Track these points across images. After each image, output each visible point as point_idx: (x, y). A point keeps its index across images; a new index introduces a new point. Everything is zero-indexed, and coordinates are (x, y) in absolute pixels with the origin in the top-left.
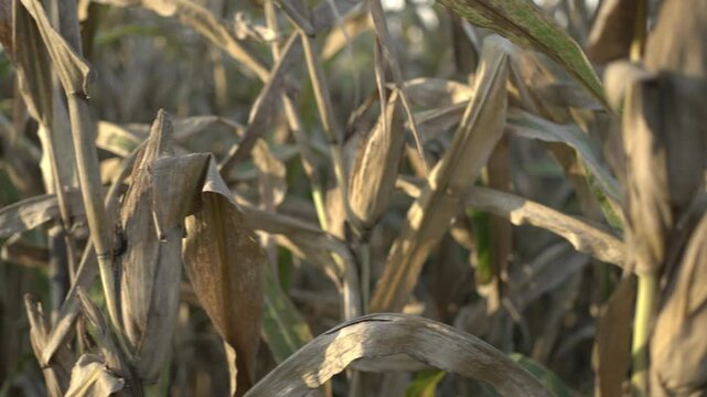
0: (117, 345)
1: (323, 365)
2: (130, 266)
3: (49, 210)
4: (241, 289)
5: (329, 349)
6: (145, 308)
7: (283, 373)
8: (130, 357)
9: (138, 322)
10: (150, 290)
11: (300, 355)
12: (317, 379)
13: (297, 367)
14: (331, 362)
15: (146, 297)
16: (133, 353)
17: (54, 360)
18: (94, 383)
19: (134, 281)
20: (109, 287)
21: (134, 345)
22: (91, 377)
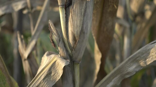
0: (65, 46)
1: (149, 57)
2: (73, 11)
3: (24, 4)
4: (105, 30)
5: (152, 50)
6: (79, 29)
7: (132, 60)
8: (70, 51)
9: (76, 35)
10: (82, 22)
11: (139, 53)
12: (146, 63)
13: (137, 57)
14: (152, 56)
15: (80, 24)
16: (72, 50)
17: (29, 57)
18: (55, 62)
19: (75, 18)
20: (63, 20)
21: (72, 46)
22: (53, 60)
